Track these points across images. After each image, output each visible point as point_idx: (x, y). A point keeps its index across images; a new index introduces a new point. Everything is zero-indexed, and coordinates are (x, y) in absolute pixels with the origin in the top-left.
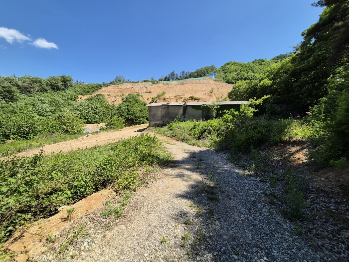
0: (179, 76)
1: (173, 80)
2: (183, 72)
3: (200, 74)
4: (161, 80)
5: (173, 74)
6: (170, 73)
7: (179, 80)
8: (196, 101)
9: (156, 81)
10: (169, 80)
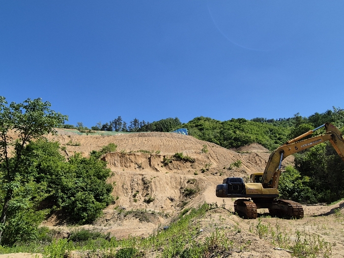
0: (128, 125)
1: (117, 130)
2: (136, 121)
3: (163, 127)
4: (95, 129)
5: (117, 122)
6: (113, 120)
7: (127, 131)
8: (189, 164)
9: (86, 129)
10: (109, 129)
